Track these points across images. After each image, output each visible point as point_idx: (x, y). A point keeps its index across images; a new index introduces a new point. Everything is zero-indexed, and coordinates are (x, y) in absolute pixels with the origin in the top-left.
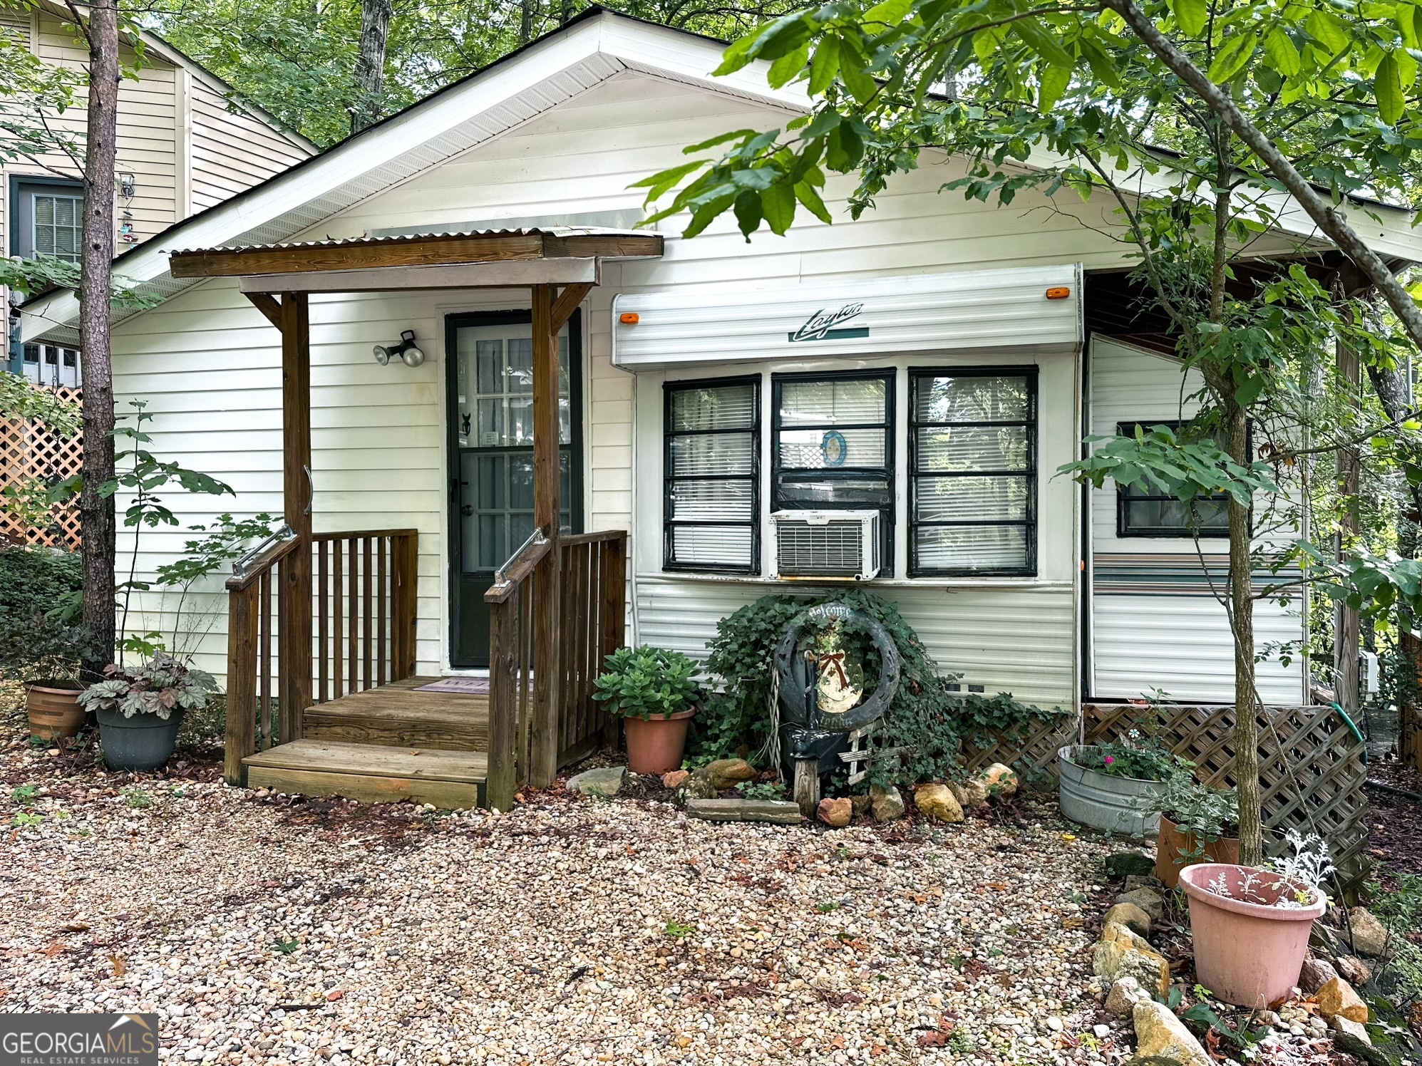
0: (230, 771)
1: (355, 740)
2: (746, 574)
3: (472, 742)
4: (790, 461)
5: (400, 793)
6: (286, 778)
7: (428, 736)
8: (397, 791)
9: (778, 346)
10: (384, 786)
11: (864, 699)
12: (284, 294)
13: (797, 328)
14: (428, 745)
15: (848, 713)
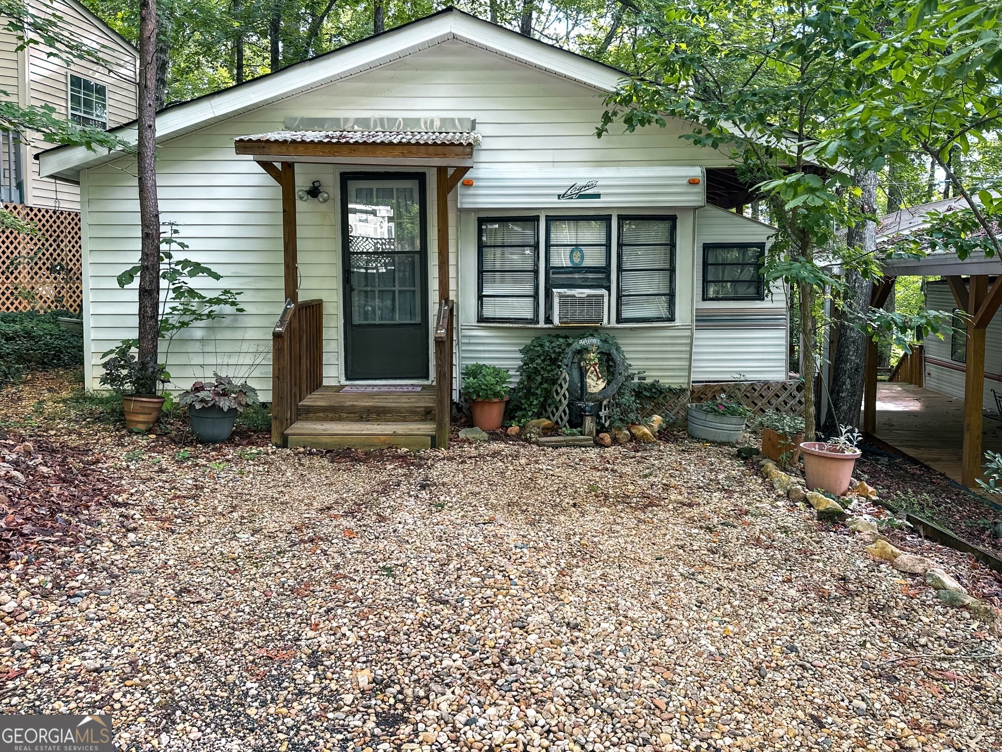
0: (276, 438)
1: (332, 420)
2: (531, 323)
3: (404, 417)
4: (555, 262)
5: (385, 444)
6: (314, 441)
7: (378, 415)
8: (384, 443)
9: (553, 202)
10: (376, 441)
11: (609, 383)
12: (283, 163)
13: (562, 192)
14: (377, 420)
15: (600, 393)
